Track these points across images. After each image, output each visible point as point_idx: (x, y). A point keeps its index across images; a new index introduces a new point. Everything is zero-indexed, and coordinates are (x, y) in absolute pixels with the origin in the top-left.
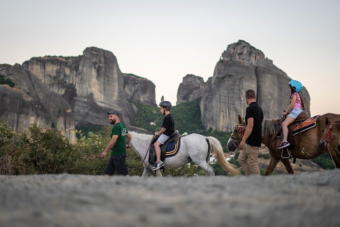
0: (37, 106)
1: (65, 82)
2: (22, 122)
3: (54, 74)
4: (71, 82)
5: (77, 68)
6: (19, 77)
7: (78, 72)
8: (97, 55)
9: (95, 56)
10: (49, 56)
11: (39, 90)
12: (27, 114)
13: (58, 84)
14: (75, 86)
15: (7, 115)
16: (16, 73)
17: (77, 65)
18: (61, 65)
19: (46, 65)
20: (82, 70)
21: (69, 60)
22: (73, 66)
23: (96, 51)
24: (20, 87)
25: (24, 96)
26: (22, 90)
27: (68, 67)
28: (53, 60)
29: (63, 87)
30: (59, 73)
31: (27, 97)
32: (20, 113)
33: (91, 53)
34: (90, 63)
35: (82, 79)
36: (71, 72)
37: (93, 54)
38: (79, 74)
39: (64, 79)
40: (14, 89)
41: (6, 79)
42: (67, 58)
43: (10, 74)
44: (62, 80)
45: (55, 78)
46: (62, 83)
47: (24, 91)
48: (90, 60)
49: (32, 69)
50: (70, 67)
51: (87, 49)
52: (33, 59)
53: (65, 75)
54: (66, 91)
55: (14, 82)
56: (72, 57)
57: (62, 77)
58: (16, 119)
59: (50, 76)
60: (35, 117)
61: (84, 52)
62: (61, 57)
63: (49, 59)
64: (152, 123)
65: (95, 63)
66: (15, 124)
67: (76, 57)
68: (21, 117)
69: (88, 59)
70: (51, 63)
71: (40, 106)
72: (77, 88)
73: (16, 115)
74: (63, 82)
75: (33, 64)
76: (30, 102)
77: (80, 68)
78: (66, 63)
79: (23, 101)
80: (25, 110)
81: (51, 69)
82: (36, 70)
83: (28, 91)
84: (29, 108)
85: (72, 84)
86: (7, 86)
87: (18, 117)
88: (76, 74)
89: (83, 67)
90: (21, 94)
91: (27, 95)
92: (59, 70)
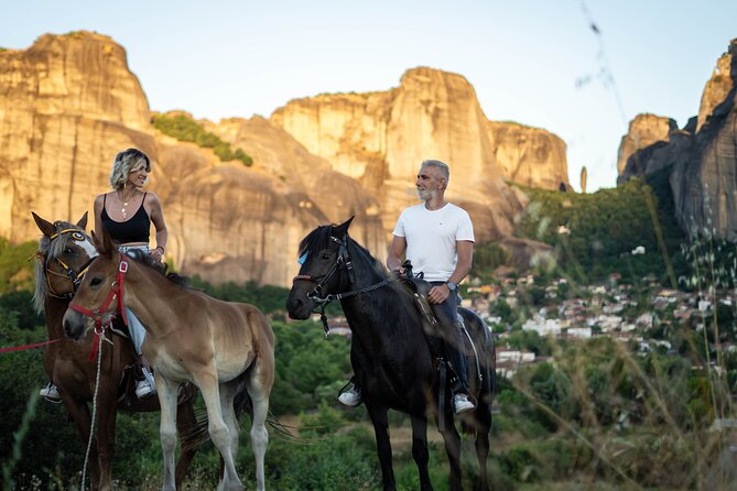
0: (302, 204)
1: (364, 149)
2: (273, 241)
3: (339, 132)
4: (377, 149)
5: (387, 116)
6: (263, 144)
7: (391, 124)
8: (429, 84)
9: (426, 86)
10: (327, 95)
11: (307, 168)
12: (282, 223)
13: (349, 154)
14: (385, 156)
15: (240, 228)
16: (254, 136)
17: (387, 109)
18: (353, 112)
19: (321, 115)
20: (399, 119)
21: (371, 99)
22: (380, 112)
23: (427, 76)
24: (265, 164)
25: (274, 183)
26: (270, 171)
27: (370, 114)
28: (341, 102)
29: (359, 159)
30: (349, 128)
31: (279, 186)
32: (268, 220)
33: (417, 81)
34: (415, 102)
35: (400, 139)
36: (375, 124)
37: (421, 83)
38: (394, 128)
39: (361, 142)
40: (253, 171)
41: (233, 149)
42: (365, 96)
43: (244, 139)
44: (357, 145)
45: (342, 141)
46: (357, 152)
47: (275, 173)
48: (415, 96)
49: (291, 123)
50: (373, 114)
51: (408, 73)
52: (293, 102)
53: (364, 134)
54: (368, 169)
55: (251, 155)
56: (377, 93)
57: (356, 137)
58: (259, 235)
59: (332, 138)
60: (300, 228)
61: (401, 80)
62: (353, 93)
63: (327, 99)
65: (428, 102)
66: (259, 247)
67: (386, 93)
68: (269, 230)
69: (412, 94)
70: (332, 109)
71: (309, 205)
72: (390, 160)
73: (259, 226)
74: (359, 149)
75: (292, 114)
76: (288, 198)
77: (395, 114)
78: (365, 106)
79: (273, 195)
80: (278, 214)
81: (334, 121)
82: (300, 127)
83: (282, 173)
84: (285, 209)
85: (379, 152)
86: (237, 164)
87: (264, 231)
88: (387, 131)
89: (401, 112)
90: (267, 180)
91: (280, 181)
92: (351, 122)
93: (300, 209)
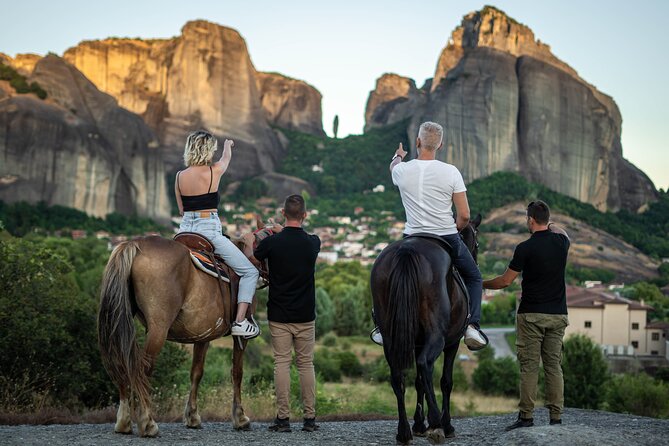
0: (90, 135)
1: (147, 89)
2: (63, 166)
3: (125, 73)
4: (158, 89)
5: (169, 62)
6: (57, 80)
7: (172, 69)
8: (207, 36)
9: (203, 37)
10: (115, 39)
11: (95, 104)
12: (72, 151)
13: (134, 93)
14: (166, 96)
15: (33, 154)
16: (48, 72)
17: (169, 54)
18: (138, 56)
19: (109, 56)
20: (179, 65)
21: (154, 46)
22: (162, 58)
23: (206, 28)
24: (58, 98)
25: (66, 115)
26: (62, 104)
27: (153, 59)
28: (126, 46)
29: (142, 98)
30: (134, 70)
31: (71, 118)
32: (57, 149)
33: (196, 32)
34: (194, 51)
35: (179, 82)
36: (158, 68)
37: (200, 35)
38: (174, 72)
39: (144, 83)
40: (47, 102)
41: (29, 83)
42: (150, 42)
43: (38, 74)
44: (140, 85)
45: (127, 81)
46: (140, 91)
47: (66, 106)
48: (194, 46)
49: (82, 63)
50: (155, 59)
51: (189, 25)
52: (84, 43)
53: (147, 76)
54: (148, 106)
55: (46, 89)
56: (160, 41)
57: (140, 78)
58: (51, 160)
59: (118, 78)
60: (88, 156)
61: (182, 31)
62: (138, 39)
63: (115, 43)
64: (316, 168)
65: (204, 52)
66: (50, 172)
67: (168, 41)
68: (59, 157)
69: (191, 44)
70: (119, 52)
71: (96, 136)
72: (170, 100)
73: (50, 153)
74: (142, 89)
75: (83, 54)
76: (78, 129)
77: (176, 60)
78: (149, 52)
79: (65, 125)
80: (69, 143)
81: (121, 63)
82: (89, 66)
83: (73, 106)
84: (75, 139)
85: (160, 93)
86: (32, 96)
87: (55, 158)
88: (168, 75)
89: (181, 59)
90: (59, 112)
91: (71, 114)
92: (136, 64)
93: (88, 139)
